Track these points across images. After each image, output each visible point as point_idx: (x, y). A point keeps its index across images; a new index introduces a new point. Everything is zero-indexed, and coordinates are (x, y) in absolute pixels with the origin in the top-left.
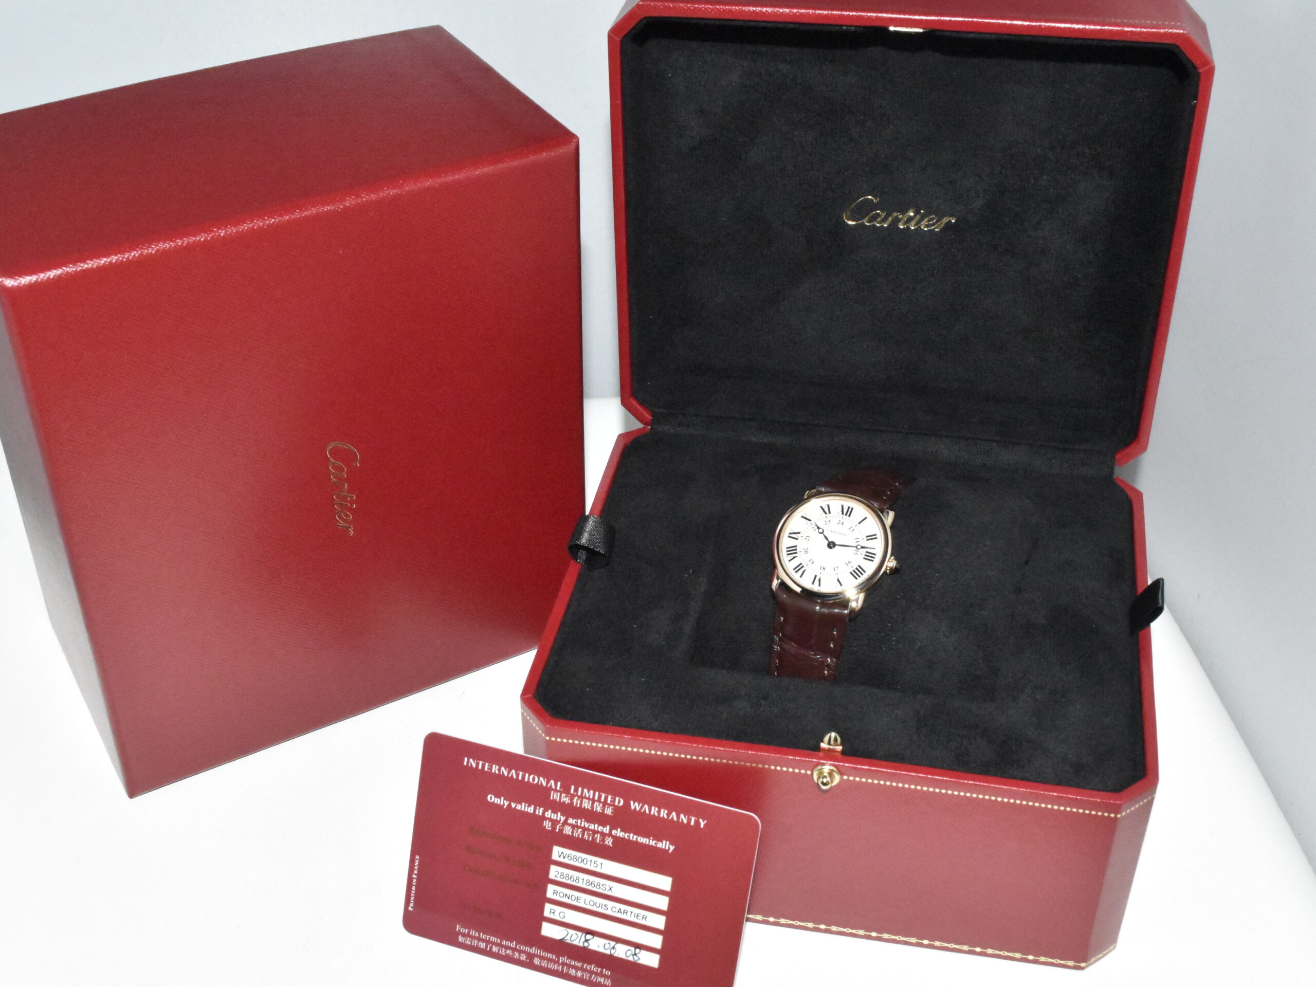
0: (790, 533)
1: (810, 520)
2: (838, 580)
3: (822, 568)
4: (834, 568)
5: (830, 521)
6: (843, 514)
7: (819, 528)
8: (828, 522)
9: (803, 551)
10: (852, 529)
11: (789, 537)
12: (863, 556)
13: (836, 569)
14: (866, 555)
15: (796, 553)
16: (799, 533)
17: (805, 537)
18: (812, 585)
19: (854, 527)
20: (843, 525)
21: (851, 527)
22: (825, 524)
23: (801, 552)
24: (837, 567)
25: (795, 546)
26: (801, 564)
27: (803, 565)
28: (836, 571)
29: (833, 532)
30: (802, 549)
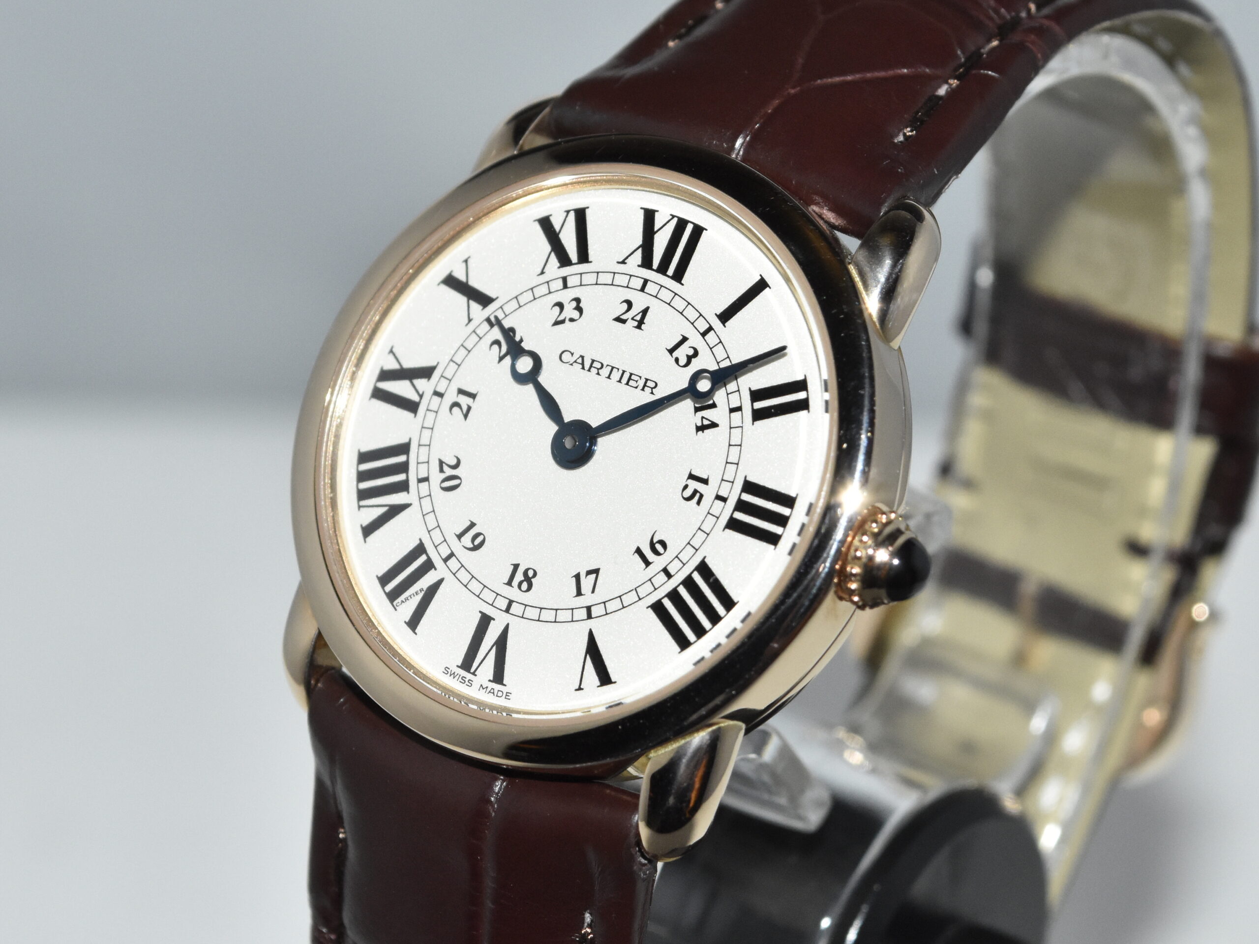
0: (385, 375)
1: (484, 300)
2: (593, 650)
3: (519, 576)
4: (577, 577)
5: (579, 309)
6: (647, 263)
7: (516, 349)
8: (570, 311)
9: (436, 478)
10: (683, 353)
11: (379, 394)
13: (587, 583)
14: (742, 506)
15: (403, 487)
16: (426, 373)
17: (451, 396)
18: (463, 673)
19: (695, 340)
20: (639, 327)
21: (684, 339)
22: (557, 323)
23: (426, 479)
24: (589, 573)
25: (404, 449)
26: (420, 549)
27: (427, 555)
28: (583, 593)
29: (591, 370)
30: (435, 466)
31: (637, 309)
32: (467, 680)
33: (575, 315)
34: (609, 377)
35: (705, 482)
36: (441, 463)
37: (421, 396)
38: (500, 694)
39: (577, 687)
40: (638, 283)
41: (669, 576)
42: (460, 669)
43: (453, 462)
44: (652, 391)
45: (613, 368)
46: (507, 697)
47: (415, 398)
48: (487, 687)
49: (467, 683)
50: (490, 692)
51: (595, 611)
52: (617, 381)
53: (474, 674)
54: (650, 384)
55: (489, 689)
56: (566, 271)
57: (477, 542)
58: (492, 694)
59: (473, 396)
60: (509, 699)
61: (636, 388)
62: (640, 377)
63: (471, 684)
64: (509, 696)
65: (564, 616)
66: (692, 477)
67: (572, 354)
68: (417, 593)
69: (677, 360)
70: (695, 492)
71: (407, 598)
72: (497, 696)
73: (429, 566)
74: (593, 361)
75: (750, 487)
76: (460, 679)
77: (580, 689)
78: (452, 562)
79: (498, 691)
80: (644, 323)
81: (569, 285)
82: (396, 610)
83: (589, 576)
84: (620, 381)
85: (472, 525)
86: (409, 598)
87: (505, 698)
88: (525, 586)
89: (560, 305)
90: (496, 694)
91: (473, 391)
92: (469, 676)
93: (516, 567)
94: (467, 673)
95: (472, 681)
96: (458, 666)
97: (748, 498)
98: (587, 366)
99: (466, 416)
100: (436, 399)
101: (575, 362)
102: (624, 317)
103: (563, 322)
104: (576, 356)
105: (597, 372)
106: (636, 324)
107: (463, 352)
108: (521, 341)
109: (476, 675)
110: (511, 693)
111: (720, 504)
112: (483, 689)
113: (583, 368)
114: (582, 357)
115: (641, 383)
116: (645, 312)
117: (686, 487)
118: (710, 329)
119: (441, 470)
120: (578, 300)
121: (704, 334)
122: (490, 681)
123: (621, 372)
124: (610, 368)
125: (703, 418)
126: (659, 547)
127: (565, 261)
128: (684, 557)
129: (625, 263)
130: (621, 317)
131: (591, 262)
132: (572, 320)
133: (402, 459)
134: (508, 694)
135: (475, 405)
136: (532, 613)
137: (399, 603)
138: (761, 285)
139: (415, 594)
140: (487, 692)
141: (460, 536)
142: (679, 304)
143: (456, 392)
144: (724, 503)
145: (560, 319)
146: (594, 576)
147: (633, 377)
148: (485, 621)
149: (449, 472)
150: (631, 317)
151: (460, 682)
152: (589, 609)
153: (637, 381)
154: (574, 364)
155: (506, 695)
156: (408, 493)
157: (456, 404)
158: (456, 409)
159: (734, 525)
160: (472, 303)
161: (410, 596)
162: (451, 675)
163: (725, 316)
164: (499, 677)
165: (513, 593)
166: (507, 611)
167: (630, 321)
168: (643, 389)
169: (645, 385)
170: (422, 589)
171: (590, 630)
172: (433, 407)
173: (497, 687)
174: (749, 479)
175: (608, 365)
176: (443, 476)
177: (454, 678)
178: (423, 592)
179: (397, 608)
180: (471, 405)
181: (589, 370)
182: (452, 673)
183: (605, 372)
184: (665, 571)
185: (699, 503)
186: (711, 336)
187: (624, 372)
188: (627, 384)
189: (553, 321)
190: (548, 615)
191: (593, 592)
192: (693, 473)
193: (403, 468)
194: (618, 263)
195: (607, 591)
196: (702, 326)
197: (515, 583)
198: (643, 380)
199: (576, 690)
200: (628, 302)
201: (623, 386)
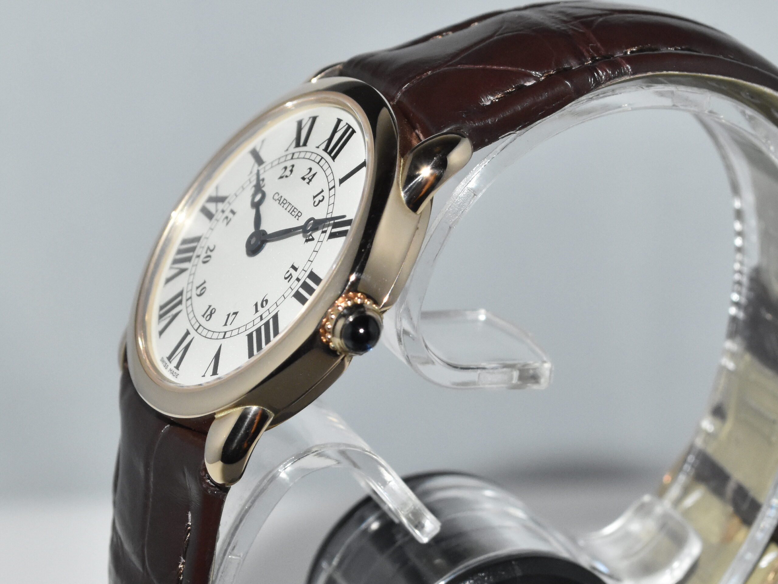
0: (211, 199)
1: (260, 162)
2: (217, 356)
3: (209, 312)
4: (229, 315)
5: (291, 170)
10: (318, 198)
11: (204, 210)
13: (231, 319)
16: (224, 199)
17: (227, 213)
21: (322, 191)
25: (199, 239)
26: (181, 293)
27: (182, 296)
28: (227, 324)
31: (313, 172)
32: (166, 365)
33: (289, 174)
34: (285, 209)
35: (296, 270)
36: (208, 248)
37: (217, 212)
38: (175, 375)
40: (318, 159)
41: (261, 319)
43: (212, 248)
47: (214, 212)
48: (172, 370)
49: (166, 367)
54: (299, 214)
56: (296, 150)
57: (202, 292)
58: (172, 374)
59: (234, 214)
61: (294, 215)
62: (298, 210)
66: (292, 266)
67: (279, 195)
68: (170, 316)
69: (314, 202)
70: (291, 274)
71: (165, 318)
74: (285, 199)
75: (311, 275)
77: (204, 376)
78: (189, 301)
79: (175, 373)
80: (312, 181)
81: (294, 158)
82: (159, 324)
83: (233, 315)
84: (289, 212)
85: (205, 282)
87: (176, 377)
88: (208, 317)
89: (286, 168)
91: (236, 211)
92: (168, 363)
93: (210, 306)
94: (168, 361)
95: (168, 366)
96: (167, 357)
97: (308, 281)
98: (281, 202)
99: (227, 224)
100: (221, 214)
101: (278, 199)
102: (306, 177)
103: (283, 177)
105: (283, 206)
106: (308, 181)
107: (241, 190)
108: (264, 186)
109: (171, 363)
110: (179, 375)
111: (296, 282)
113: (279, 203)
114: (282, 197)
116: (314, 175)
117: (288, 271)
118: (334, 187)
119: (206, 252)
120: (293, 166)
121: (330, 189)
122: (175, 367)
123: (292, 206)
124: (289, 204)
125: (310, 235)
126: (264, 303)
127: (298, 144)
128: (271, 310)
129: (319, 148)
131: (307, 146)
132: (287, 177)
133: (196, 244)
134: (177, 375)
135: (233, 219)
136: (205, 333)
137: (161, 321)
138: (363, 165)
140: (170, 372)
141: (197, 288)
142: (328, 172)
143: (229, 211)
144: (298, 282)
145: (282, 175)
146: (235, 315)
147: (295, 209)
149: (209, 253)
150: (308, 177)
151: (164, 366)
152: (225, 333)
153: (295, 212)
156: (190, 262)
157: (227, 217)
158: (225, 220)
159: (297, 295)
160: (255, 164)
161: (167, 318)
162: (162, 362)
163: (342, 181)
164: (178, 365)
166: (197, 330)
168: (295, 217)
169: (297, 215)
170: (173, 314)
171: (221, 345)
172: (219, 218)
173: (175, 370)
174: (314, 271)
175: (288, 202)
176: (206, 255)
178: (172, 316)
180: (231, 218)
181: (281, 204)
182: (163, 360)
183: (286, 206)
184: (261, 316)
185: (289, 281)
186: (332, 191)
187: (293, 206)
188: (291, 213)
189: (279, 176)
190: (210, 335)
191: (231, 324)
192: (294, 264)
193: (194, 249)
194: (316, 147)
195: (236, 325)
196: (331, 185)
197: (205, 316)
198: (298, 212)
199: (202, 376)
200: (311, 169)
201: (289, 214)
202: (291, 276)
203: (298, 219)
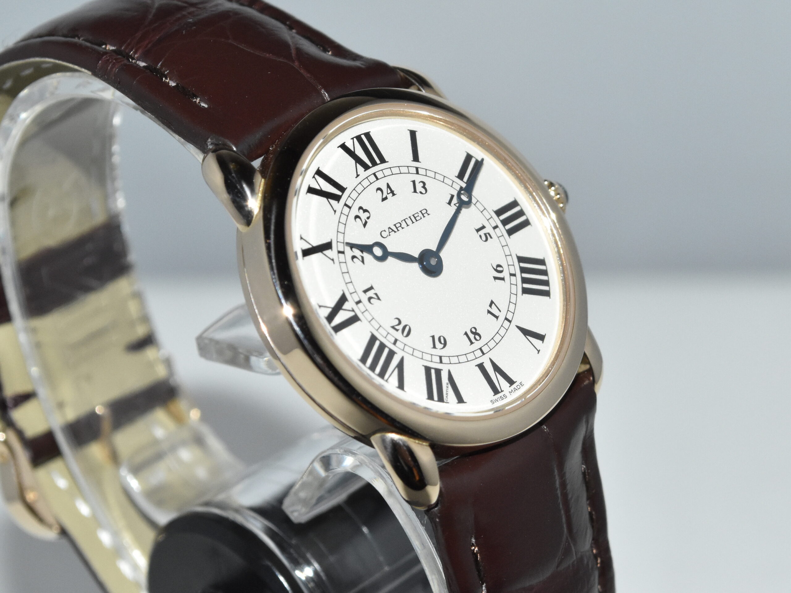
1: (328, 246)
2: (526, 332)
3: (472, 336)
4: (489, 312)
5: (365, 211)
6: (366, 167)
7: (367, 249)
8: (364, 216)
9: (398, 335)
10: (419, 187)
12: (502, 230)
13: (494, 310)
14: (505, 222)
15: (392, 354)
16: (344, 299)
17: (364, 298)
18: (498, 396)
19: (418, 178)
20: (394, 195)
21: (414, 182)
22: (365, 225)
23: (396, 341)
24: (490, 306)
25: (373, 339)
26: (428, 370)
27: (433, 368)
28: (498, 316)
29: (399, 230)
30: (392, 331)
31: (385, 188)
32: (503, 397)
33: (367, 214)
34: (408, 225)
35: (483, 227)
36: (393, 327)
37: (353, 311)
38: (519, 387)
39: (537, 352)
40: (373, 178)
41: (514, 275)
42: (496, 396)
43: (397, 322)
44: (427, 214)
45: (404, 220)
46: (522, 385)
47: (352, 314)
48: (512, 390)
49: (504, 397)
50: (515, 391)
51: (509, 317)
52: (412, 223)
53: (502, 391)
54: (424, 212)
55: (513, 390)
56: (342, 201)
57: (443, 342)
58: (517, 390)
59: (371, 288)
60: (524, 385)
61: (421, 218)
62: (417, 213)
63: (506, 396)
64: (522, 384)
65: (502, 331)
66: (478, 230)
67: (385, 231)
68: (447, 387)
69: (421, 193)
70: (485, 234)
71: (446, 393)
72: (519, 389)
73: (438, 372)
74: (395, 225)
75: (499, 213)
76: (501, 399)
77: (539, 351)
78: (445, 360)
79: (517, 386)
80: (394, 191)
81: (350, 206)
82: (448, 403)
83: (492, 307)
84: (413, 223)
85: (433, 337)
86: (447, 392)
87: (522, 386)
88: (477, 337)
89: (357, 217)
90: (517, 389)
91: (369, 286)
92: (501, 394)
93: (466, 334)
94: (499, 394)
95: (505, 394)
96: (494, 395)
97: (503, 217)
98: (396, 230)
99: (379, 299)
100: (360, 305)
101: (389, 233)
102: (384, 196)
103: (366, 222)
104: (387, 230)
105: (401, 228)
106: (391, 194)
107: (346, 275)
109: (503, 391)
110: (521, 382)
111: (497, 230)
112: (511, 392)
113: (395, 232)
114: (389, 228)
115: (420, 215)
116: (388, 186)
117: (480, 236)
118: (417, 169)
119: (397, 330)
120: (361, 208)
121: (417, 173)
122: (510, 387)
123: (409, 218)
124: (404, 221)
125: (455, 204)
126: (499, 269)
127: (337, 198)
128: (511, 263)
129: (359, 175)
130: (384, 197)
131: (347, 188)
132: (368, 218)
133: (377, 344)
134: (521, 384)
135: (377, 290)
136: (492, 344)
137: (446, 399)
138: (413, 134)
139: (447, 388)
140: (514, 392)
141: (434, 347)
142: (396, 170)
143: (363, 294)
144: (498, 228)
145: (364, 222)
146: (493, 304)
147: (415, 216)
148: (481, 367)
149: (400, 327)
150: (387, 194)
151: (502, 400)
152: (506, 319)
153: (418, 216)
154: (390, 234)
155: (521, 385)
156: (396, 353)
157: (370, 299)
158: (372, 300)
159: (511, 232)
160: (325, 252)
161: (447, 391)
162: (496, 402)
163: (416, 158)
164: (511, 382)
165: (477, 345)
166: (483, 354)
167: (388, 196)
168: (424, 217)
169: (423, 214)
170: (447, 383)
171: (516, 326)
172: (363, 309)
173: (514, 386)
174: (495, 209)
175: (402, 221)
176: (400, 331)
177: (498, 401)
178: (449, 384)
179: (448, 402)
180: (375, 292)
181: (398, 230)
182: (495, 400)
183: (404, 224)
184: (511, 275)
185: (491, 238)
186: (420, 171)
187: (410, 217)
188: (417, 221)
190: (497, 338)
191: (500, 311)
192: (476, 229)
193: (382, 346)
194: (356, 177)
195: (503, 306)
196: (414, 171)
197: (473, 340)
198: (420, 213)
199: (538, 353)
200: (379, 189)
201: (416, 223)
202: (488, 235)
203: (428, 214)
